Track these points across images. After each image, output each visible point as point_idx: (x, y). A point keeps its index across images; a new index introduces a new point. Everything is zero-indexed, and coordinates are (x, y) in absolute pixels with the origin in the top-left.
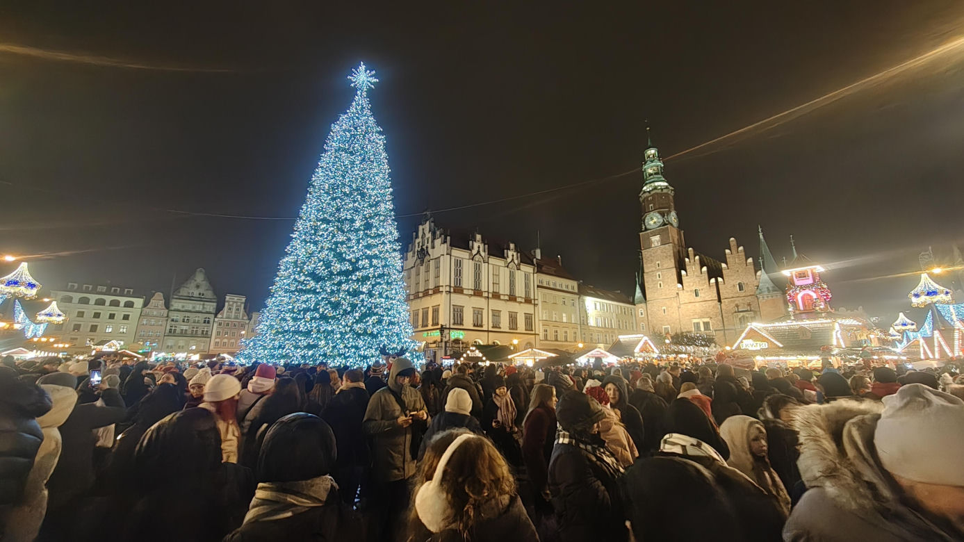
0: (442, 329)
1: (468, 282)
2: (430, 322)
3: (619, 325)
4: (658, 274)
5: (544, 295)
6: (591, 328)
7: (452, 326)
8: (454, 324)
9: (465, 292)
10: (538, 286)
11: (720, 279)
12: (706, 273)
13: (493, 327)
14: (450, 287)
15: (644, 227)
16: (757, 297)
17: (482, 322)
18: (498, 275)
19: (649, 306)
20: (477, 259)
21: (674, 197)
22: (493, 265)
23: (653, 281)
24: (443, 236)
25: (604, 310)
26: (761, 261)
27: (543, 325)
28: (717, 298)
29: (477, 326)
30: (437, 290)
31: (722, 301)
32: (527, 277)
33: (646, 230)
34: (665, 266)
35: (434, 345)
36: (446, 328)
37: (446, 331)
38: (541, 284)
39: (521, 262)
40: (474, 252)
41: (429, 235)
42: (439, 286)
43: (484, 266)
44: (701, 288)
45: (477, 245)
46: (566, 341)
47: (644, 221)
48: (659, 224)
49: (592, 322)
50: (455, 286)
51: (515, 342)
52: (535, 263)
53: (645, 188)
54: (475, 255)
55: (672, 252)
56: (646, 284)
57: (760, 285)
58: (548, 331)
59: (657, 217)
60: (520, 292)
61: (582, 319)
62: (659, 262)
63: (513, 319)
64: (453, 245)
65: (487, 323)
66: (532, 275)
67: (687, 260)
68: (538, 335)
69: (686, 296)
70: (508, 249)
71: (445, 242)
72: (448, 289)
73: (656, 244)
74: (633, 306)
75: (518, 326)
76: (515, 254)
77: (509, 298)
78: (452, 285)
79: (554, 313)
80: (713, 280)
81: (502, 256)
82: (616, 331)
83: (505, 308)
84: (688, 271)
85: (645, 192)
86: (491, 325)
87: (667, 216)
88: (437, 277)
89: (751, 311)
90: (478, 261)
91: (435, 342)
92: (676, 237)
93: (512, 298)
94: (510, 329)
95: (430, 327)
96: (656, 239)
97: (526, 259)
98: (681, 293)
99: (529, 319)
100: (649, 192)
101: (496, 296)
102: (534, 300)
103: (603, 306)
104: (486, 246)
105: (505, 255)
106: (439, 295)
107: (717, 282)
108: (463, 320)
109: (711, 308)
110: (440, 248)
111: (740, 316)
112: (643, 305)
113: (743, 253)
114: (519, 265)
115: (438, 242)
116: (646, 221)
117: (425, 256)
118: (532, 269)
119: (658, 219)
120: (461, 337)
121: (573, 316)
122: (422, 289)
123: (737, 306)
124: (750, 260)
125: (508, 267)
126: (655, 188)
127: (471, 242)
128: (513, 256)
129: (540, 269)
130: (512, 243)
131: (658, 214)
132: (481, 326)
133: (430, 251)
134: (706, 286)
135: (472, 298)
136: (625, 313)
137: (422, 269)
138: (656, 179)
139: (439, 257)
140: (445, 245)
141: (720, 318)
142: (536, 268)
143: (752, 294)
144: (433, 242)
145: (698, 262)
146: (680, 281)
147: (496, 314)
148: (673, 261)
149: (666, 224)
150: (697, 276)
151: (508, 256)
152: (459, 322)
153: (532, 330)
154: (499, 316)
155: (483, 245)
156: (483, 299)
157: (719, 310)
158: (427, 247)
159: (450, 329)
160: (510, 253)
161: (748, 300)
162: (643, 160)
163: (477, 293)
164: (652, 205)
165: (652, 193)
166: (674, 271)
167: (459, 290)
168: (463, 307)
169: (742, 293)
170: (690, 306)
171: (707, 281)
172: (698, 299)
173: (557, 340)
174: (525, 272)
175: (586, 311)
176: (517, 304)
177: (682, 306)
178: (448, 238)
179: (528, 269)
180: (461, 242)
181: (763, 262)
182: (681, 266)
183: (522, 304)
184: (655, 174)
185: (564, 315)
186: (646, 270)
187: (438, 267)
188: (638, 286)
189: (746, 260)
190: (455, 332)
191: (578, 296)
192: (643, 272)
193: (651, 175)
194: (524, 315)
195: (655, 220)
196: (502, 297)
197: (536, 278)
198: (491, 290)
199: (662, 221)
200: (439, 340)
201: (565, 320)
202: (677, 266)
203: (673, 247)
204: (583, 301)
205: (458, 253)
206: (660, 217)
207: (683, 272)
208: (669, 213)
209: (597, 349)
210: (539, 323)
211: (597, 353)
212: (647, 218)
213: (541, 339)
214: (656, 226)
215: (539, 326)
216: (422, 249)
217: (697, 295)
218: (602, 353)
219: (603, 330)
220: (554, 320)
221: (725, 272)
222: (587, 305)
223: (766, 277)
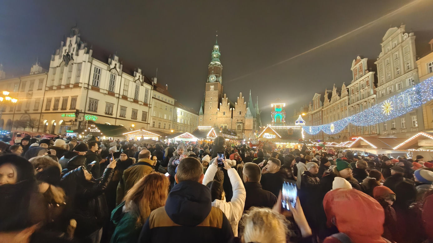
0: (77, 113)
1: (104, 85)
2: (69, 106)
3: (191, 123)
4: (210, 103)
5: (156, 103)
6: (178, 124)
7: (86, 112)
8: (89, 110)
9: (101, 91)
10: (153, 98)
11: (234, 109)
12: (229, 105)
13: (120, 116)
14: (88, 85)
15: (208, 81)
16: (245, 118)
17: (112, 112)
18: (128, 86)
19: (205, 116)
21: (222, 70)
22: (125, 78)
23: (208, 106)
24: (86, 48)
25: (185, 115)
26: (249, 104)
27: (153, 119)
28: (231, 116)
29: (108, 114)
30: (76, 85)
31: (233, 118)
32: (147, 91)
33: (209, 82)
34: (214, 100)
35: (70, 123)
36: (81, 112)
37: (81, 115)
38: (154, 97)
39: (144, 81)
40: (112, 66)
41: (75, 46)
42: (79, 83)
43: (118, 78)
44: (226, 111)
45: (115, 62)
46: (165, 128)
48: (214, 81)
49: (179, 121)
50: (93, 86)
51: (133, 126)
52: (153, 84)
53: (211, 63)
54: (112, 69)
55: (218, 94)
56: (205, 107)
57: (247, 113)
58: (155, 122)
59: (214, 77)
60: (141, 98)
61: (174, 118)
62: (212, 98)
63: (135, 113)
64: (94, 57)
65: (116, 112)
66: (150, 90)
67: (223, 98)
68: (149, 124)
69: (220, 114)
70: (137, 71)
71: (87, 52)
72: (86, 86)
73: (212, 90)
74: (198, 116)
75: (137, 118)
76: (141, 76)
77: (134, 101)
79: (160, 113)
80: (231, 109)
81: (132, 74)
82: (189, 126)
83: (130, 107)
84: (223, 103)
85: (211, 65)
86: (119, 114)
88: (78, 76)
89: (242, 123)
90: (114, 73)
91: (70, 121)
92: (220, 88)
93: (136, 101)
94: (132, 119)
95: (68, 110)
96: (212, 87)
97: (148, 80)
98: (218, 112)
99: (145, 115)
100: (213, 65)
101: (125, 98)
102: (150, 104)
104: (122, 66)
105: (134, 75)
106: (78, 89)
108: (97, 109)
109: (228, 120)
110: (83, 56)
111: (238, 125)
112: (202, 116)
113: (243, 100)
114: (143, 83)
115: (82, 52)
116: (209, 78)
117: (70, 60)
118: (151, 87)
120: (95, 120)
121: (170, 116)
122: (64, 82)
123: (238, 120)
124: (245, 103)
125: (135, 82)
126: (216, 64)
127: (109, 59)
129: (155, 88)
130: (140, 69)
131: (215, 76)
132: (111, 115)
133: (75, 57)
134: (228, 111)
135: (107, 96)
136: (194, 118)
137: (66, 69)
138: (216, 60)
139: (81, 63)
140: (88, 55)
141: (231, 125)
142: (153, 87)
143: (244, 116)
144: (77, 51)
145: (227, 100)
146: (219, 107)
147: (123, 109)
148: (217, 98)
149: (217, 82)
150: (226, 106)
151: (136, 76)
152: (93, 110)
153: (146, 121)
154: (125, 110)
155: (119, 64)
156: (115, 99)
157: (231, 122)
158: (72, 54)
159: (85, 113)
160: (138, 75)
161: (242, 119)
162: (212, 49)
163: (111, 93)
164: (213, 71)
165: (214, 66)
166: (217, 103)
167: (96, 88)
168: (98, 100)
169: (240, 116)
170: (221, 119)
171: (229, 109)
172: (225, 116)
173: (159, 128)
174: (146, 88)
175: (177, 115)
176: (139, 105)
177: (218, 118)
179: (149, 87)
182: (220, 101)
183: (141, 106)
184: (217, 58)
185: (165, 115)
186: (206, 101)
187: (79, 70)
188: (201, 107)
189: (244, 102)
190: (90, 116)
191: (174, 107)
192: (204, 101)
193: (215, 57)
194: (142, 112)
195: (213, 78)
196: (129, 99)
197: (152, 93)
198: (121, 93)
199: (216, 79)
200: (74, 120)
201: (165, 118)
203: (219, 92)
204: (176, 110)
205: (97, 63)
206: (215, 77)
207: (221, 104)
208: (219, 76)
209: (187, 133)
210: (151, 118)
211: (186, 135)
212: (210, 76)
213: (151, 126)
214: (213, 81)
215: (150, 119)
216: (68, 55)
217: (224, 114)
218: (189, 135)
219: (183, 125)
220: (159, 117)
221: (236, 106)
222: (177, 112)
223: (249, 110)
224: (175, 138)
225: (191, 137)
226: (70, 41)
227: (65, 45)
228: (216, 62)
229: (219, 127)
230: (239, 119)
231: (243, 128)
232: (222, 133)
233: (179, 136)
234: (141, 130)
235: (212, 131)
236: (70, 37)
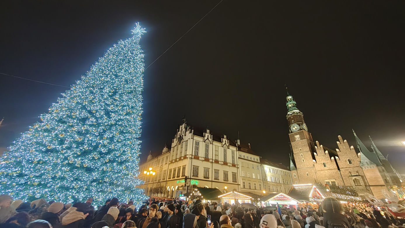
0: (186, 179)
1: (202, 153)
2: (181, 175)
3: (284, 182)
4: (301, 154)
5: (242, 163)
6: (268, 182)
7: (192, 177)
8: (193, 176)
9: (200, 158)
10: (239, 158)
11: (337, 157)
12: (328, 153)
13: (215, 179)
14: (192, 155)
15: (290, 131)
16: (361, 167)
17: (209, 175)
18: (218, 151)
19: (298, 171)
20: (207, 142)
21: (304, 117)
22: (215, 145)
23: (299, 158)
24: (190, 130)
25: (275, 173)
26: (359, 147)
27: (242, 179)
28: (337, 168)
29: (206, 178)
30: (185, 157)
31: (341, 169)
32: (233, 153)
33: (292, 132)
34: (304, 150)
35: (181, 188)
36: (188, 178)
37: (188, 180)
38: (240, 157)
39: (230, 145)
40: (206, 138)
41: (184, 130)
42: (187, 155)
43: (211, 146)
44: (326, 162)
45: (207, 135)
46: (255, 189)
47: (290, 129)
48: (298, 130)
49: (269, 179)
50: (195, 155)
51: (226, 188)
52: (237, 146)
53: (288, 113)
54: (206, 140)
55: (307, 143)
56: (295, 160)
57: (362, 161)
58: (245, 182)
59: (297, 126)
60: (229, 160)
61: (263, 177)
62: (301, 148)
63: (226, 175)
64: (195, 134)
65: (212, 177)
66: (235, 152)
67: (316, 147)
68: (240, 185)
69: (319, 166)
70: (223, 138)
71: (191, 132)
72: (191, 156)
73: (298, 139)
74: (290, 172)
75: (229, 179)
76: (227, 140)
77: (224, 163)
78: (193, 154)
79: (248, 173)
80: (333, 158)
81: (220, 141)
83: (222, 169)
84: (317, 153)
85: (289, 115)
86: (213, 178)
87: (302, 125)
88: (186, 150)
89: (359, 176)
90: (208, 143)
91: (182, 187)
92: (308, 136)
93: (225, 163)
94: (224, 180)
95: (181, 177)
96: (297, 137)
97: (232, 143)
98: (315, 165)
99: (234, 175)
100: (291, 115)
101: (217, 162)
102: (237, 165)
103: (274, 170)
104: (212, 136)
105: (222, 141)
106: (186, 160)
107: (335, 159)
108: (198, 174)
109: (334, 173)
110: (189, 135)
111: (353, 179)
112: (295, 171)
113: (347, 143)
114: (229, 146)
115: (188, 132)
116: (291, 128)
117: (181, 140)
118: (235, 149)
119: (297, 127)
120: (197, 184)
121: (258, 175)
122: (178, 157)
123: (351, 173)
124: (352, 147)
125: (223, 147)
126: (294, 113)
127: (204, 133)
128: (226, 141)
129: (240, 149)
130: (225, 135)
131: (297, 125)
132: (208, 178)
133: (184, 137)
134: (329, 161)
135: (204, 162)
136: (286, 175)
137: (180, 146)
138: (293, 109)
139: (188, 140)
140: (191, 134)
141: (341, 179)
142: (238, 148)
143: (358, 166)
144: (185, 133)
145: (322, 148)
146: (314, 158)
147: (217, 172)
148: (308, 147)
149: (302, 130)
150: (323, 155)
151: (223, 142)
152: (196, 175)
153: (236, 182)
154: (218, 173)
155: (210, 135)
156: (210, 163)
157: (340, 175)
158: (183, 136)
159: (191, 179)
160: (224, 140)
161: (356, 169)
162: (286, 101)
163: (207, 159)
164: (293, 121)
165: (293, 115)
166: (310, 153)
167: (197, 157)
168: (199, 167)
169: (351, 165)
170: (322, 172)
171: (329, 158)
172: (326, 168)
173: (250, 189)
174: (232, 150)
175: (265, 173)
176: (228, 167)
177: (318, 172)
178: (193, 130)
179: (234, 149)
180: (199, 132)
181: (360, 148)
182: (313, 150)
183: (230, 167)
184: (293, 107)
185: (253, 174)
186: (294, 153)
187: (186, 145)
188: (291, 161)
189: (350, 147)
190: (193, 180)
191: (260, 164)
193: (290, 107)
194: (232, 173)
196: (220, 163)
197: (238, 154)
198: (214, 159)
199: (299, 128)
200: (184, 185)
201: (254, 177)
202: (311, 151)
203: (308, 141)
204: (263, 167)
205: (197, 138)
206: (298, 126)
207: (315, 154)
208: (302, 124)
209: (281, 194)
210: (240, 178)
211: (281, 197)
212: (292, 126)
213: (242, 187)
214: (296, 131)
215: (240, 180)
216: (180, 137)
217: (325, 166)
218: (285, 197)
219: (275, 184)
220: (248, 177)
221: (339, 154)
222: (265, 169)
223: (364, 156)
224: (268, 200)
225: (288, 198)
226: (182, 127)
227: (179, 131)
228: (294, 111)
229: (324, 184)
230: (351, 170)
231: (365, 183)
232: (331, 193)
233: (273, 198)
234: (233, 192)
235: (315, 191)
236: (182, 125)
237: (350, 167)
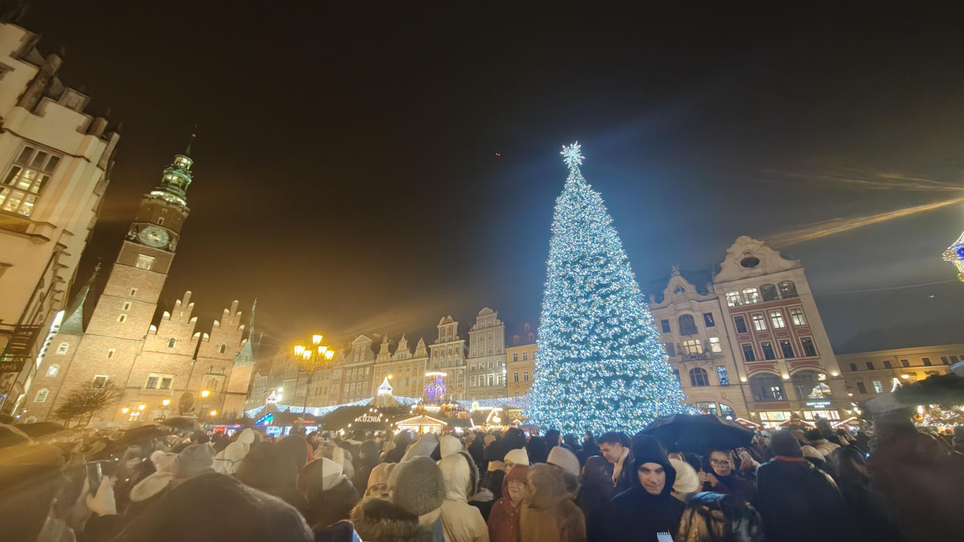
4: (126, 303)
11: (206, 336)
12: (194, 324)
16: (234, 362)
23: (115, 310)
26: (253, 331)
28: (192, 354)
31: (198, 359)
33: (138, 243)
34: (144, 297)
44: (179, 338)
47: (141, 232)
48: (161, 245)
55: (162, 284)
56: (97, 310)
57: (242, 352)
59: (163, 236)
62: (136, 289)
67: (179, 302)
69: (156, 342)
73: (143, 267)
80: (198, 335)
84: (173, 314)
87: (175, 241)
89: (223, 375)
96: (146, 260)
98: (150, 337)
100: (168, 203)
107: (201, 339)
109: (181, 363)
111: (210, 379)
112: (74, 338)
113: (240, 318)
116: (144, 233)
119: (163, 239)
123: (212, 368)
124: (243, 327)
131: (165, 234)
134: (187, 338)
138: (174, 191)
141: (187, 376)
143: (231, 358)
145: (190, 309)
148: (158, 296)
150: (182, 324)
157: (190, 368)
161: (225, 364)
164: (163, 219)
165: (171, 206)
166: (153, 308)
169: (222, 356)
170: (156, 356)
171: (191, 333)
172: (171, 350)
177: (144, 354)
184: (179, 186)
189: (239, 326)
193: (170, 183)
199: (166, 244)
202: (161, 305)
203: (166, 280)
206: (167, 238)
207: (166, 314)
212: (148, 229)
214: (154, 245)
217: (171, 345)
221: (215, 329)
223: (250, 347)
230: (216, 363)
231: (223, 388)
237: (216, 358)
